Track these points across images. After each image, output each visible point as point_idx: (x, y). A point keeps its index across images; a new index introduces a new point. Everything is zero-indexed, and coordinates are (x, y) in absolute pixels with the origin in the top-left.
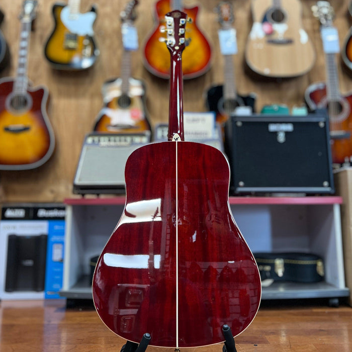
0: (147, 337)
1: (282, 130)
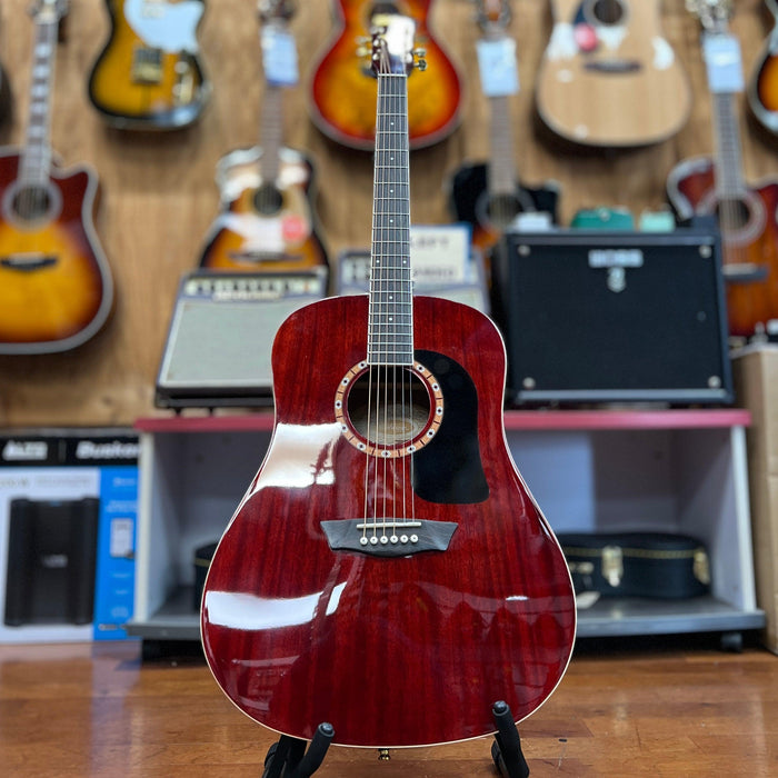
0: (325, 731)
1: (618, 264)
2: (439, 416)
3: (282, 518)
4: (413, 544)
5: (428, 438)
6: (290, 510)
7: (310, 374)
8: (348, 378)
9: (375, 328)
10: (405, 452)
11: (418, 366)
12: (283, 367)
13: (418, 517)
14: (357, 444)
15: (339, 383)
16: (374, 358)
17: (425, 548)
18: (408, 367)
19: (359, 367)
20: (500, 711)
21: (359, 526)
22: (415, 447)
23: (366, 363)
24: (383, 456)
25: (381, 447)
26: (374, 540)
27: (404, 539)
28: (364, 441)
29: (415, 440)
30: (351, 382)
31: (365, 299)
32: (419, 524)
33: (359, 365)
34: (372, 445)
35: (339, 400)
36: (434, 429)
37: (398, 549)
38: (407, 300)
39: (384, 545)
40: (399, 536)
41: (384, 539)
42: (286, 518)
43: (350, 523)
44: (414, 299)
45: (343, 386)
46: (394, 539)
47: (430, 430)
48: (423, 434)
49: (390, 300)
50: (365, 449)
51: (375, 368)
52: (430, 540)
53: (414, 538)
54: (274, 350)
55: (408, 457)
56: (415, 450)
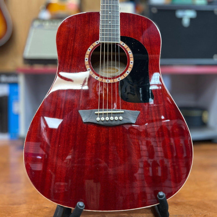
2: (131, 65)
3: (61, 109)
4: (120, 120)
5: (126, 74)
6: (65, 105)
7: (74, 46)
8: (91, 48)
9: (103, 26)
10: (116, 80)
11: (122, 43)
12: (61, 43)
13: (122, 109)
14: (95, 77)
15: (87, 50)
16: (103, 39)
17: (125, 122)
18: (118, 44)
19: (95, 44)
20: (161, 197)
21: (96, 112)
22: (121, 78)
23: (99, 41)
24: (107, 82)
25: (106, 78)
26: (103, 119)
27: (116, 118)
28: (98, 76)
29: (121, 75)
30: (92, 49)
31: (98, 14)
32: (123, 112)
33: (96, 42)
34: (102, 77)
35: (87, 57)
36: (129, 71)
37: (114, 123)
38: (118, 14)
39: (107, 121)
40: (114, 117)
41: (107, 118)
42: (63, 109)
43: (92, 111)
44: (120, 14)
45: (88, 52)
46: (112, 118)
47: (127, 71)
48: (124, 73)
49: (109, 14)
50: (99, 79)
51: (103, 44)
52: (128, 119)
53: (121, 118)
54: (57, 35)
55: (118, 82)
56: (120, 80)
